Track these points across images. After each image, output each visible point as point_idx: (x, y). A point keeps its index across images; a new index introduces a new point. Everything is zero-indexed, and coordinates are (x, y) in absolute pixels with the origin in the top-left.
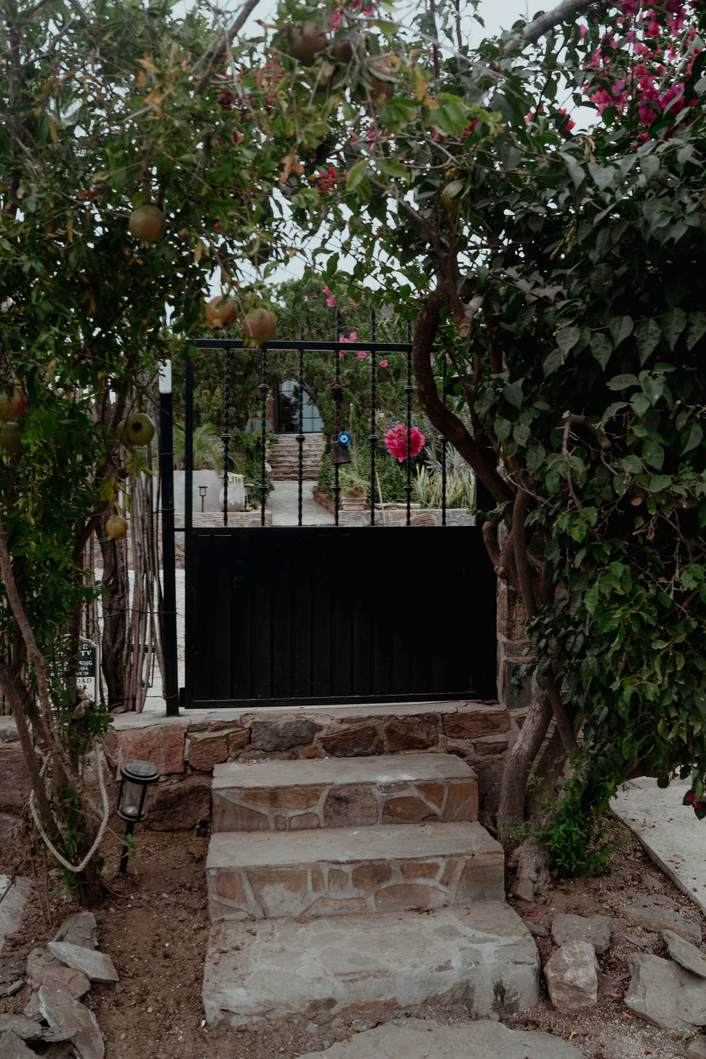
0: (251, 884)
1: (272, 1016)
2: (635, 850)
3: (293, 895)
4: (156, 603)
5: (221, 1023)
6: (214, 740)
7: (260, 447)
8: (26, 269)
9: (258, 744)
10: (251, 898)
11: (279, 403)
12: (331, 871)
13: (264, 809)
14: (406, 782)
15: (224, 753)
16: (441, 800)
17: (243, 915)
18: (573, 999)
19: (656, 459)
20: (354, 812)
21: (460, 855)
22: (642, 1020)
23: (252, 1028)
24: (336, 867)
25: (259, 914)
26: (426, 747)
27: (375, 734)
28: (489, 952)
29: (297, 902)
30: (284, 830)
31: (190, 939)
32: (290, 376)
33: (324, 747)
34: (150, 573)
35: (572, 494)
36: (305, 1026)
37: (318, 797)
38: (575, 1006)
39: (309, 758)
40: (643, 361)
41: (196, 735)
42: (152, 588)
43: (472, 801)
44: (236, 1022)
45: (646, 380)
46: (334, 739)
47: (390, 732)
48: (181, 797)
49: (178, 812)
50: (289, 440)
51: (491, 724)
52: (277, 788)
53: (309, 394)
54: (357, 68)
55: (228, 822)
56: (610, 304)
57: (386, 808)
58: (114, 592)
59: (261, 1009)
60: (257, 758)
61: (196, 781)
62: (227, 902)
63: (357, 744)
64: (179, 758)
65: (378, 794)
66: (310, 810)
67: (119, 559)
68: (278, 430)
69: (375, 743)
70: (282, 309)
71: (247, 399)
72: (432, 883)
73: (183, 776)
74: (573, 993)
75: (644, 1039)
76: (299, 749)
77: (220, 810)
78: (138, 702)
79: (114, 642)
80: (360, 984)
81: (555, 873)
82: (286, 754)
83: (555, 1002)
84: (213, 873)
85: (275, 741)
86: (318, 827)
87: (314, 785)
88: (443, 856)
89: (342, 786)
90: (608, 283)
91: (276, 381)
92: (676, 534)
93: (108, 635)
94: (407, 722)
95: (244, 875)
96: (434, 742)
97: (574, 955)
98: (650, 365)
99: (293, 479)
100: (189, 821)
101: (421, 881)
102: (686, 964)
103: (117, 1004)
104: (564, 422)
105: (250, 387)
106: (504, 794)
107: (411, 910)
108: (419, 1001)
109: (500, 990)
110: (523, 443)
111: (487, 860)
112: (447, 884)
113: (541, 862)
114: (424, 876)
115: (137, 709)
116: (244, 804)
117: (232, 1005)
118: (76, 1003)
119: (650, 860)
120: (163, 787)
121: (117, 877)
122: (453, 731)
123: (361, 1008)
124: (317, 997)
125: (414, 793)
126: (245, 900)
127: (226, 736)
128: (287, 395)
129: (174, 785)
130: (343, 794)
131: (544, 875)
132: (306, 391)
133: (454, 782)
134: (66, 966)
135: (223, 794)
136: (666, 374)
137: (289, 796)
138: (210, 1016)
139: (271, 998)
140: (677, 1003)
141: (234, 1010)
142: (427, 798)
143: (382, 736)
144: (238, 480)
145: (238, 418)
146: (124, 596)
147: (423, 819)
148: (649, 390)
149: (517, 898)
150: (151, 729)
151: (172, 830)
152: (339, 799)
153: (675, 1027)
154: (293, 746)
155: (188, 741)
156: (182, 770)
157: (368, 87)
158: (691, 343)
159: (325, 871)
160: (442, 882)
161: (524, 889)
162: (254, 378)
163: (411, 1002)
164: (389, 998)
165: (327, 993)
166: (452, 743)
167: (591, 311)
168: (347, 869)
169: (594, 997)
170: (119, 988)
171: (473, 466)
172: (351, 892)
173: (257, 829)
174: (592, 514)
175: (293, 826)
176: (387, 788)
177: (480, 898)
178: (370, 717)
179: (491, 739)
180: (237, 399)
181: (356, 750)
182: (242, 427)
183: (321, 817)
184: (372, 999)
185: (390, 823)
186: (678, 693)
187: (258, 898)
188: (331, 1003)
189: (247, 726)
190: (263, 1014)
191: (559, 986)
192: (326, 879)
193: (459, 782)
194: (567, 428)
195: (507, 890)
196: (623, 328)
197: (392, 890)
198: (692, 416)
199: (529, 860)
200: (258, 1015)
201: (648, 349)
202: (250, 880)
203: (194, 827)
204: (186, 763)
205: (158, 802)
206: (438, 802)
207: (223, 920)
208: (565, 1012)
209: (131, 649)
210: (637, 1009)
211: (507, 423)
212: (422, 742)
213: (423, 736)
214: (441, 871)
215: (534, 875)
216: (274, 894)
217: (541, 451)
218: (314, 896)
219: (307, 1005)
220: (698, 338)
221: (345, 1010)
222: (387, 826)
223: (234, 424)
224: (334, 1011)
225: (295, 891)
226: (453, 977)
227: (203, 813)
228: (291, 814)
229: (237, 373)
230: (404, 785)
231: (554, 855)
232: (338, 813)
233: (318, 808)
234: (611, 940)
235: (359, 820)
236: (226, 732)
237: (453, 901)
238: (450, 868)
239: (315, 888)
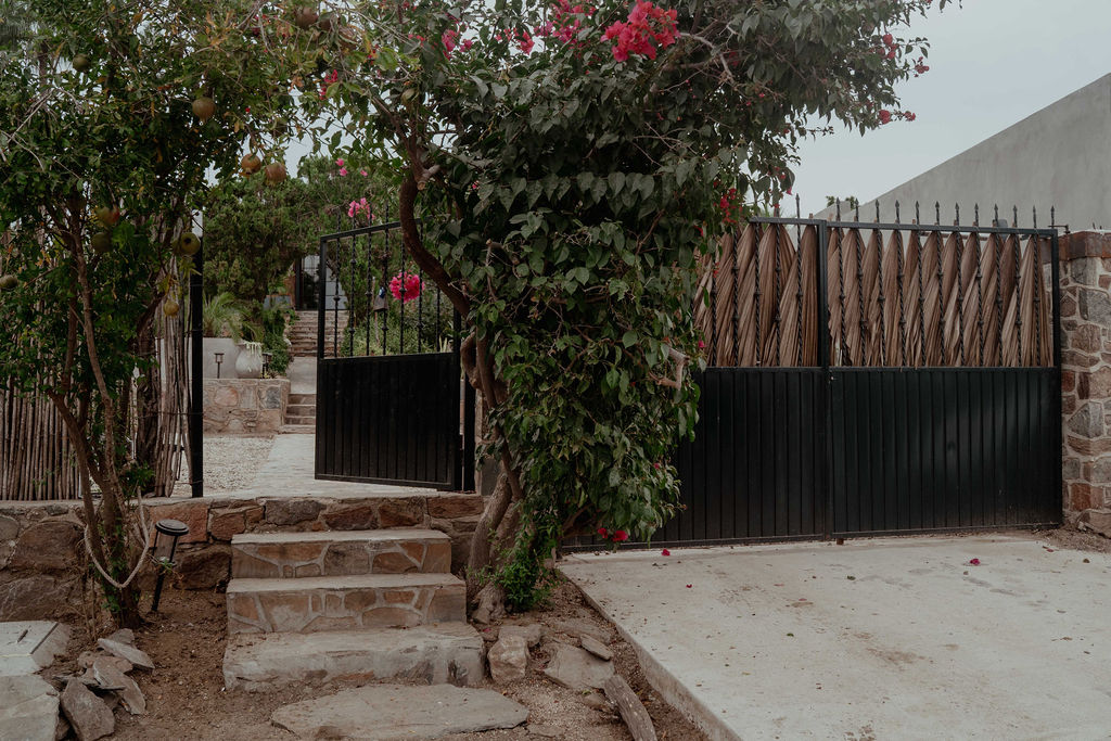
0: (263, 607)
1: (277, 683)
2: (577, 597)
3: (297, 614)
4: (185, 405)
5: (237, 688)
6: (233, 515)
7: (279, 320)
8: (121, 132)
9: (271, 519)
10: (262, 616)
11: (301, 278)
12: (328, 596)
13: (275, 561)
14: (392, 541)
15: (241, 526)
16: (421, 556)
17: (255, 629)
18: (507, 674)
19: (538, 266)
20: (349, 563)
21: (430, 586)
22: (555, 683)
23: (260, 690)
24: (333, 593)
25: (269, 628)
26: (413, 524)
27: (370, 513)
28: (446, 643)
29: (299, 620)
30: (292, 577)
31: (212, 647)
32: (312, 251)
33: (327, 523)
34: (181, 382)
35: (491, 293)
36: (302, 689)
37: (319, 552)
38: (509, 678)
39: (314, 531)
40: (530, 206)
41: (218, 511)
42: (182, 395)
43: (446, 558)
44: (248, 687)
45: (531, 217)
46: (335, 516)
47: (383, 511)
48: (204, 561)
49: (201, 574)
50: (310, 317)
51: (468, 507)
52: (286, 544)
53: (332, 269)
54: (333, 34)
55: (243, 571)
56: (514, 170)
57: (375, 562)
58: (148, 398)
59: (268, 676)
60: (270, 530)
61: (218, 548)
62: (242, 619)
63: (354, 521)
64: (203, 529)
65: (369, 549)
66: (313, 562)
67: (153, 371)
68: (299, 307)
69: (371, 519)
70: (305, 185)
71: (267, 271)
72: (408, 607)
73: (206, 544)
74: (508, 669)
75: (556, 695)
76: (306, 524)
77: (237, 561)
78: (167, 488)
79: (147, 440)
80: (345, 659)
81: (509, 608)
82: (295, 528)
83: (494, 677)
84: (232, 596)
85: (286, 517)
86: (319, 575)
87: (316, 542)
88: (418, 587)
89: (340, 543)
90: (513, 157)
91: (298, 256)
92: (559, 319)
93: (142, 434)
94: (398, 503)
95: (257, 598)
96: (420, 521)
97: (508, 643)
98: (534, 209)
99: (314, 355)
100: (210, 581)
101: (400, 605)
102: (591, 649)
103: (154, 682)
104: (486, 246)
105: (270, 259)
106: (472, 552)
107: (392, 627)
108: (391, 675)
109: (453, 668)
110: (457, 258)
111: (453, 591)
112: (420, 608)
113: (498, 598)
114: (402, 601)
115: (166, 494)
116: (258, 556)
117: (246, 673)
118: (122, 675)
119: (587, 602)
120: (189, 553)
121: (151, 613)
122: (435, 512)
123: (347, 678)
124: (312, 669)
125: (400, 550)
126: (258, 618)
127: (244, 512)
128: (310, 272)
129: (198, 552)
130: (341, 549)
131: (500, 607)
132: (329, 266)
133: (432, 542)
134: (112, 655)
135: (240, 548)
136: (544, 214)
137: (296, 550)
138: (229, 684)
139: (276, 668)
140: (583, 673)
141: (246, 677)
142: (409, 554)
143: (377, 514)
144: (255, 348)
145: (257, 290)
146: (157, 402)
147: (406, 570)
148: (532, 223)
149: (476, 622)
150: (179, 505)
151: (195, 589)
152: (337, 553)
153: (577, 687)
154: (300, 521)
155: (211, 516)
156: (205, 539)
157: (339, 45)
158: (560, 196)
159: (323, 596)
160: (416, 606)
161: (482, 615)
162: (275, 251)
163: (385, 675)
164: (368, 671)
165: (321, 666)
166: (434, 522)
167: (503, 174)
168: (341, 595)
169: (523, 671)
170: (155, 673)
171: (453, 302)
172: (343, 612)
173: (269, 577)
174: (502, 305)
175: (298, 574)
176: (377, 545)
177: (447, 619)
178: (366, 499)
179: (467, 519)
180: (256, 271)
181: (354, 525)
182: (261, 300)
183: (322, 567)
184: (355, 671)
185: (379, 573)
186: (562, 424)
187: (268, 616)
188: (323, 673)
189: (262, 504)
190: (270, 680)
191: (497, 665)
192: (323, 602)
193: (436, 542)
194: (489, 250)
195: (469, 617)
196: (520, 185)
197: (377, 612)
198: (564, 241)
199: (487, 597)
200: (266, 681)
201: (534, 199)
202: (261, 602)
203: (213, 587)
204: (209, 534)
205: (183, 565)
206: (419, 558)
207: (239, 633)
208: (501, 683)
209: (162, 447)
210: (551, 675)
211: (448, 246)
212: (409, 520)
213: (411, 515)
214: (416, 598)
215: (491, 606)
216: (280, 613)
217: (471, 264)
218: (313, 615)
219: (305, 675)
220: (565, 192)
221: (333, 679)
222: (377, 575)
223: (253, 296)
224: (324, 680)
225: (298, 611)
226: (417, 658)
227: (223, 574)
228: (297, 564)
229: (257, 246)
230: (391, 543)
231: (507, 591)
232: (336, 564)
233: (320, 560)
234: (541, 640)
235: (353, 571)
236: (243, 509)
237: (424, 621)
238: (423, 596)
239: (314, 609)
